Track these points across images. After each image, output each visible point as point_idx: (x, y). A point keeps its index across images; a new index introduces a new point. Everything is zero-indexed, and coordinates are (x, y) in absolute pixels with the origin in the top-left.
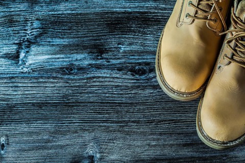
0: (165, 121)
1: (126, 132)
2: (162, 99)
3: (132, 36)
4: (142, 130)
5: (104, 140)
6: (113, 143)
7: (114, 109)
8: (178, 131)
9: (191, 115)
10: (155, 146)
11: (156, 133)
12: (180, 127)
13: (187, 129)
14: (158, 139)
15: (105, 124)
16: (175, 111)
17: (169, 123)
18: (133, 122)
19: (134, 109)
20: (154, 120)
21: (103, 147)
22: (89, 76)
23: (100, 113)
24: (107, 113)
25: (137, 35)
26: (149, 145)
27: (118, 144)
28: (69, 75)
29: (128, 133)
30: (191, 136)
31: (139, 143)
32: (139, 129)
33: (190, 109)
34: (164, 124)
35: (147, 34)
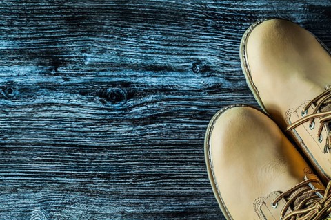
0: (148, 176)
1: (89, 192)
2: (145, 141)
3: (104, 39)
4: (112, 190)
5: (57, 204)
6: (70, 209)
7: (74, 155)
8: (168, 192)
9: (187, 168)
10: (131, 215)
11: (133, 195)
12: (169, 185)
13: (180, 189)
14: (137, 205)
15: (59, 179)
16: (163, 161)
17: (154, 180)
18: (100, 176)
19: (103, 156)
20: (132, 174)
21: (55, 214)
22: (36, 101)
23: (51, 161)
24: (62, 161)
25: (112, 38)
26: (123, 213)
27: (77, 210)
28: (6, 99)
29: (92, 194)
30: (185, 200)
31: (108, 210)
32: (109, 188)
33: (186, 158)
34: (147, 181)
35: (127, 37)
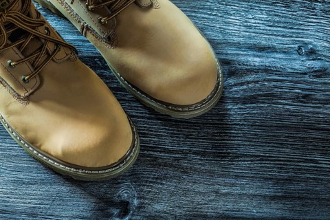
0: (246, 156)
1: (182, 168)
2: (245, 120)
3: (207, 16)
4: (208, 167)
5: (148, 178)
6: (162, 184)
7: (168, 130)
8: (266, 175)
9: (287, 150)
10: (225, 195)
11: (229, 175)
12: (267, 167)
13: (279, 172)
14: (233, 185)
15: (151, 153)
16: (263, 142)
17: (252, 161)
18: (195, 153)
19: (199, 133)
20: (229, 153)
21: (145, 188)
23: (145, 134)
24: (155, 135)
25: (215, 15)
26: (217, 193)
27: (168, 186)
28: (102, 69)
29: (185, 171)
30: (283, 184)
31: (201, 188)
32: (203, 165)
33: (286, 141)
34: (244, 161)
35: (231, 15)
